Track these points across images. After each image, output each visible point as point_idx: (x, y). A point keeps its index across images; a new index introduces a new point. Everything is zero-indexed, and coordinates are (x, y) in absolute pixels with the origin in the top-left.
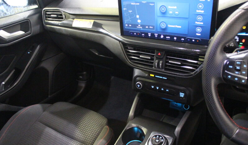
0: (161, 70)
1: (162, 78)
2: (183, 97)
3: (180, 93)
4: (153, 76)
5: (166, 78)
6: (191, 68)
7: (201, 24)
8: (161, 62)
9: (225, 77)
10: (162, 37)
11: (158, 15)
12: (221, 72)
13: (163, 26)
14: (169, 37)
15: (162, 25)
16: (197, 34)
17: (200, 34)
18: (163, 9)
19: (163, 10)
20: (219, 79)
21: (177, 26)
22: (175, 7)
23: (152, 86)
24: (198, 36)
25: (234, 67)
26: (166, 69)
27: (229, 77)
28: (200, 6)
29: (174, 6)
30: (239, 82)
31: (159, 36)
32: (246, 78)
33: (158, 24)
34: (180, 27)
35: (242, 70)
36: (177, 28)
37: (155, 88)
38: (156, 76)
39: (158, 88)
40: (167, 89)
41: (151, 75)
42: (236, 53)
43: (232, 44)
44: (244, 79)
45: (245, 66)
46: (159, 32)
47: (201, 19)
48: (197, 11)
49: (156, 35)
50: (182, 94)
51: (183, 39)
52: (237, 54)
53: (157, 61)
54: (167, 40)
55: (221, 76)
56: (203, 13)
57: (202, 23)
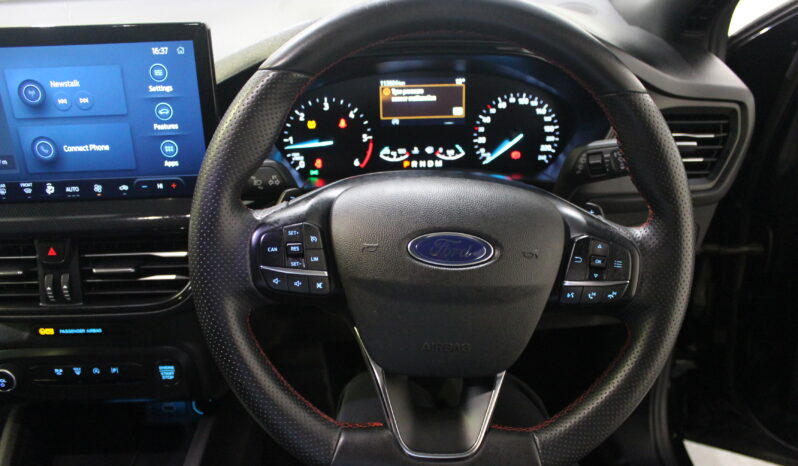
0: (71, 307)
1: (86, 334)
2: (172, 377)
3: (161, 368)
4: (50, 331)
5: (99, 331)
6: (173, 277)
7: (172, 130)
8: (64, 278)
9: (263, 283)
10: (50, 189)
11: (17, 116)
12: (249, 271)
13: (46, 151)
14: (76, 189)
15: (42, 148)
16: (168, 164)
17: (175, 164)
18: (32, 93)
19: (34, 95)
20: (245, 295)
21: (93, 147)
22: (75, 84)
23: (56, 370)
24: (172, 170)
25: (283, 249)
26: (88, 300)
27: (276, 281)
28: (158, 73)
29: (71, 80)
30: (307, 291)
31: (39, 188)
32: (326, 274)
33: (27, 147)
34: (107, 148)
35: (307, 253)
36: (97, 152)
37: (68, 372)
38: (62, 331)
39: (78, 371)
40: (114, 367)
41: (44, 331)
42: (284, 204)
43: (274, 177)
44: (319, 279)
45: (313, 239)
46: (34, 174)
47: (167, 113)
48: (152, 89)
49: (27, 187)
50: (169, 371)
51: (125, 188)
52: (288, 207)
53: (48, 278)
54: (73, 200)
55: (252, 284)
56: (171, 92)
57: (175, 127)
